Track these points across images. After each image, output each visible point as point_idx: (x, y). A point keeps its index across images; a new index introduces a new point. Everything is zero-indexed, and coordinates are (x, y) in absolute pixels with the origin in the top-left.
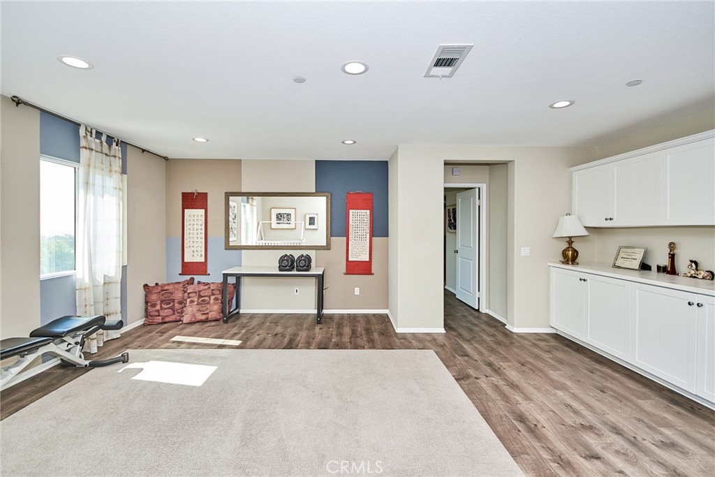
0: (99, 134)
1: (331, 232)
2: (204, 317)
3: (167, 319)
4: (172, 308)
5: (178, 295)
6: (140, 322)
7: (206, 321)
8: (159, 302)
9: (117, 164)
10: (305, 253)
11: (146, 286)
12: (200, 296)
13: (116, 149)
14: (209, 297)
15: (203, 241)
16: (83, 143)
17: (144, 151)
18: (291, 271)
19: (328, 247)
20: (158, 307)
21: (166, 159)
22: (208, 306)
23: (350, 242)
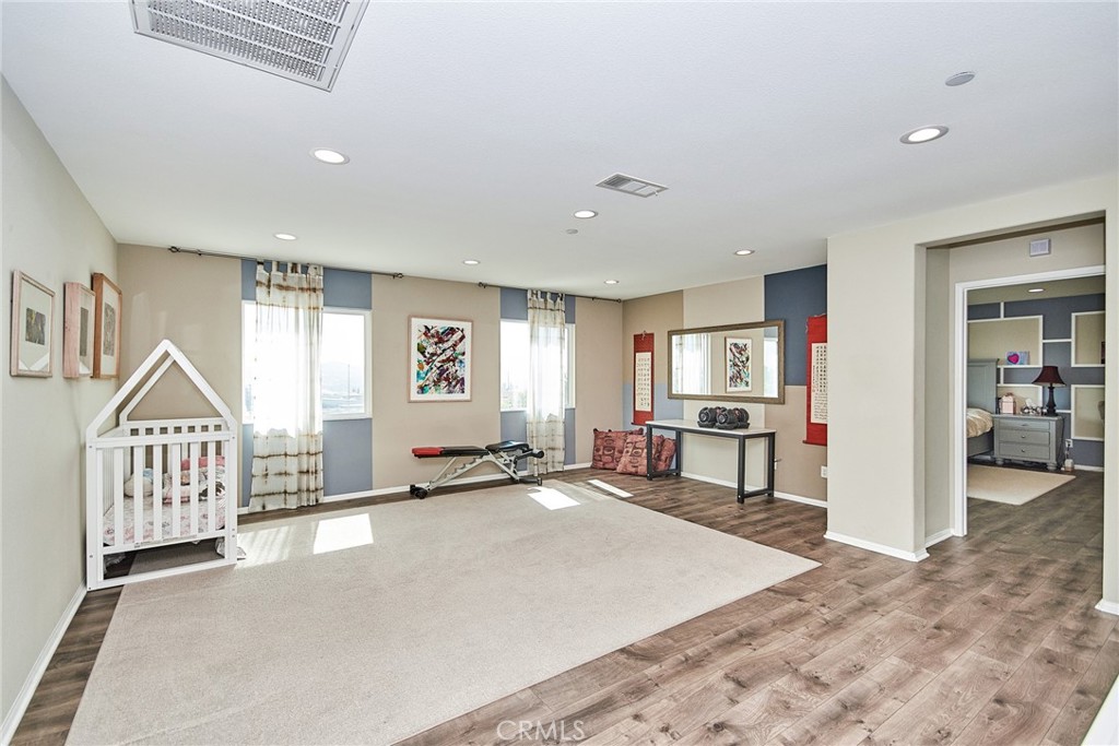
0: (544, 294)
1: (785, 379)
2: (633, 470)
3: (607, 466)
4: (612, 456)
5: (619, 444)
6: (589, 465)
7: (636, 474)
8: (602, 448)
9: (560, 316)
10: (740, 405)
11: (595, 430)
12: (635, 448)
13: (560, 304)
14: (643, 449)
15: (650, 387)
16: (530, 305)
17: (593, 298)
18: (712, 427)
19: (781, 400)
20: (601, 453)
21: (618, 301)
22: (639, 459)
23: (813, 394)
